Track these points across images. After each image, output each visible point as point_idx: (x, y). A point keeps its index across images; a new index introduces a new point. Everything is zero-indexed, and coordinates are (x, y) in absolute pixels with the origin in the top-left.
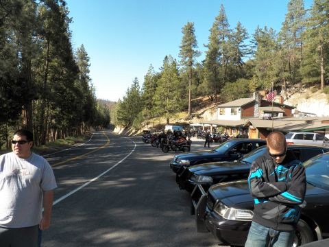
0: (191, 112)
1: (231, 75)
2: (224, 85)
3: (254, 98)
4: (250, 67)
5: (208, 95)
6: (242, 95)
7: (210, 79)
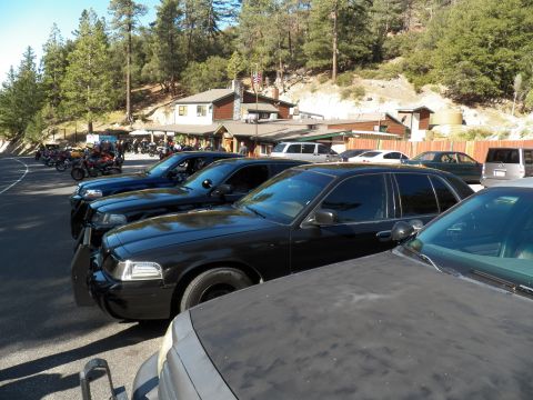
0: (132, 111)
1: (198, 50)
2: (187, 65)
3: (233, 88)
4: (229, 37)
5: (161, 83)
6: (216, 84)
7: (163, 56)
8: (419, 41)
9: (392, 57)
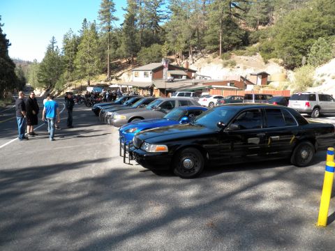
0: (110, 74)
1: (146, 40)
2: (140, 49)
3: (162, 63)
4: (164, 31)
5: (126, 58)
6: (155, 60)
7: (127, 44)
8: (270, 34)
9: (255, 43)
